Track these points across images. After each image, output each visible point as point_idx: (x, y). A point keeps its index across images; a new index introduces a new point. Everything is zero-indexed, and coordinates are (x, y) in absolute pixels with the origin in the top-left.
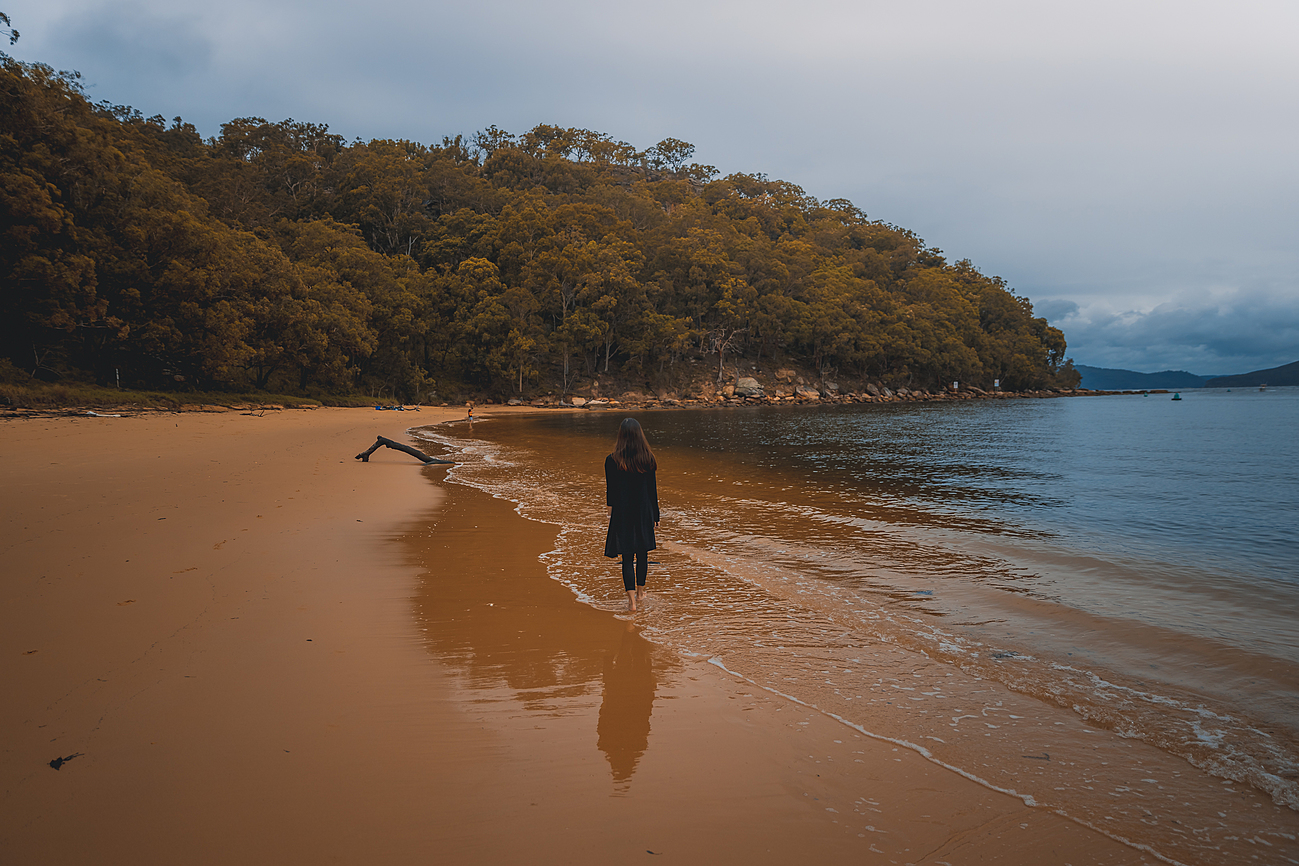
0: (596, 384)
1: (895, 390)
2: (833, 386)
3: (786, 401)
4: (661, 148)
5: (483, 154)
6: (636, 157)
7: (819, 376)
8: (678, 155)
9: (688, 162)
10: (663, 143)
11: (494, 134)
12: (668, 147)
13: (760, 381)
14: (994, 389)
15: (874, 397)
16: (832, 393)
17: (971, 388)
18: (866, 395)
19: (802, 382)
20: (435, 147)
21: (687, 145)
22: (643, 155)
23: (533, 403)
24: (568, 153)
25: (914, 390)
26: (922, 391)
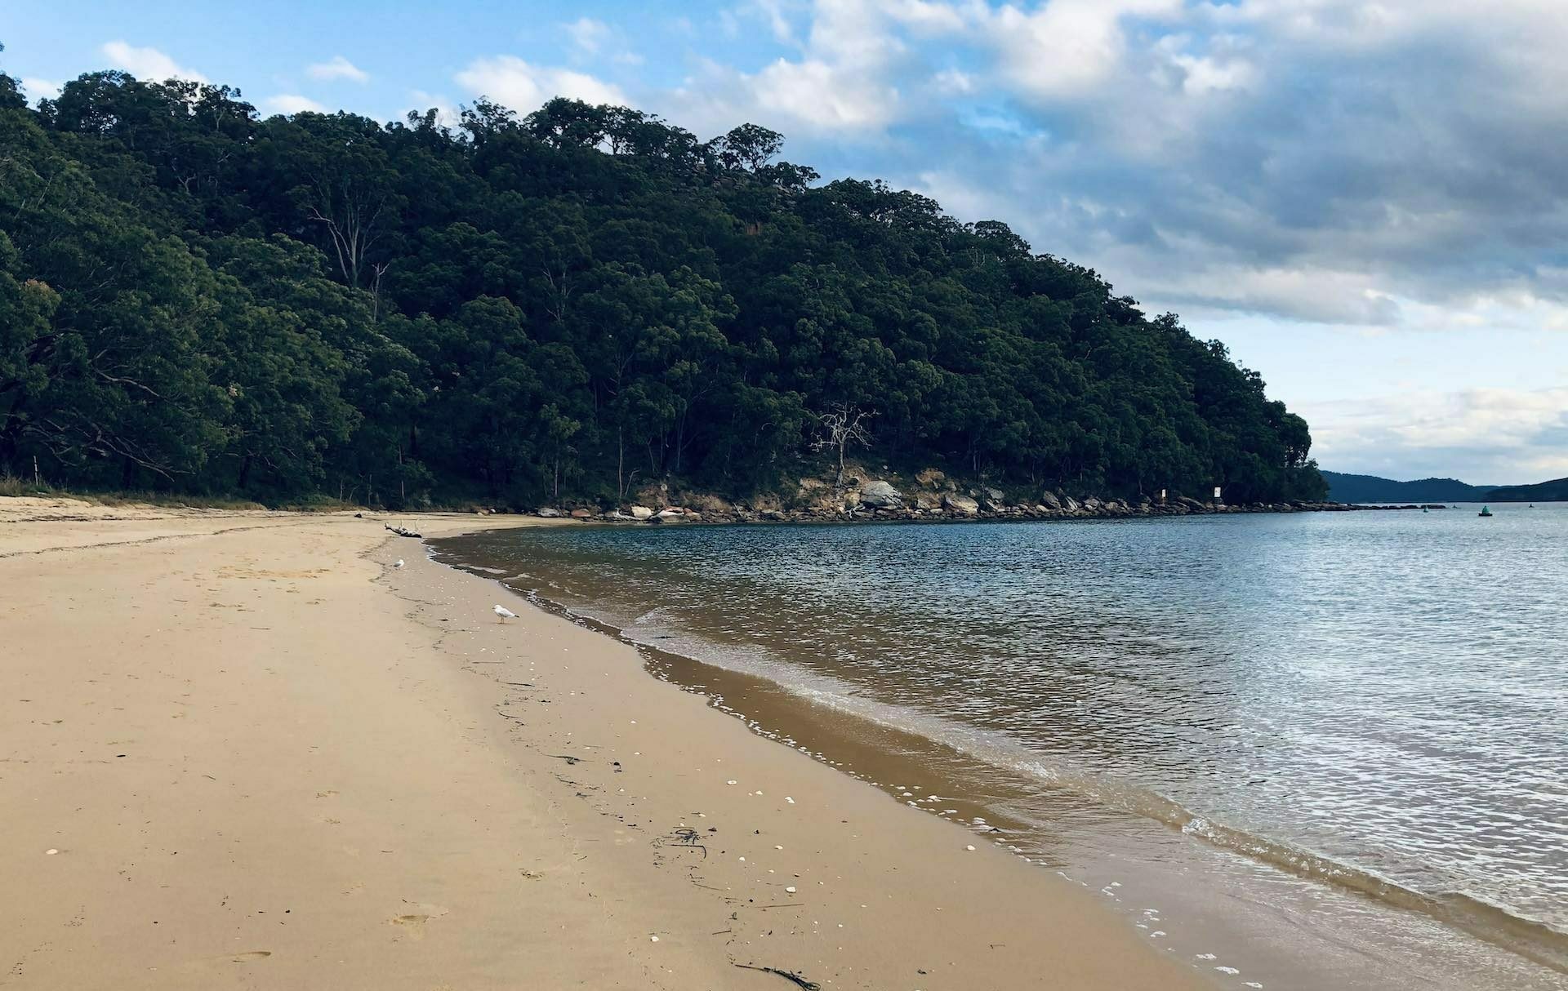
0: (664, 488)
1: (1081, 500)
2: (997, 494)
3: (931, 514)
4: (734, 138)
5: (471, 137)
6: (696, 149)
7: (978, 480)
8: (759, 149)
9: (773, 161)
10: (738, 131)
11: (485, 109)
12: (746, 138)
13: (895, 485)
14: (1214, 500)
15: (1053, 511)
16: (995, 503)
17: (1184, 498)
18: (1042, 508)
19: (954, 488)
20: (395, 127)
21: (773, 135)
22: (707, 146)
23: (574, 513)
24: (597, 139)
25: (1107, 501)
26: (1118, 502)
